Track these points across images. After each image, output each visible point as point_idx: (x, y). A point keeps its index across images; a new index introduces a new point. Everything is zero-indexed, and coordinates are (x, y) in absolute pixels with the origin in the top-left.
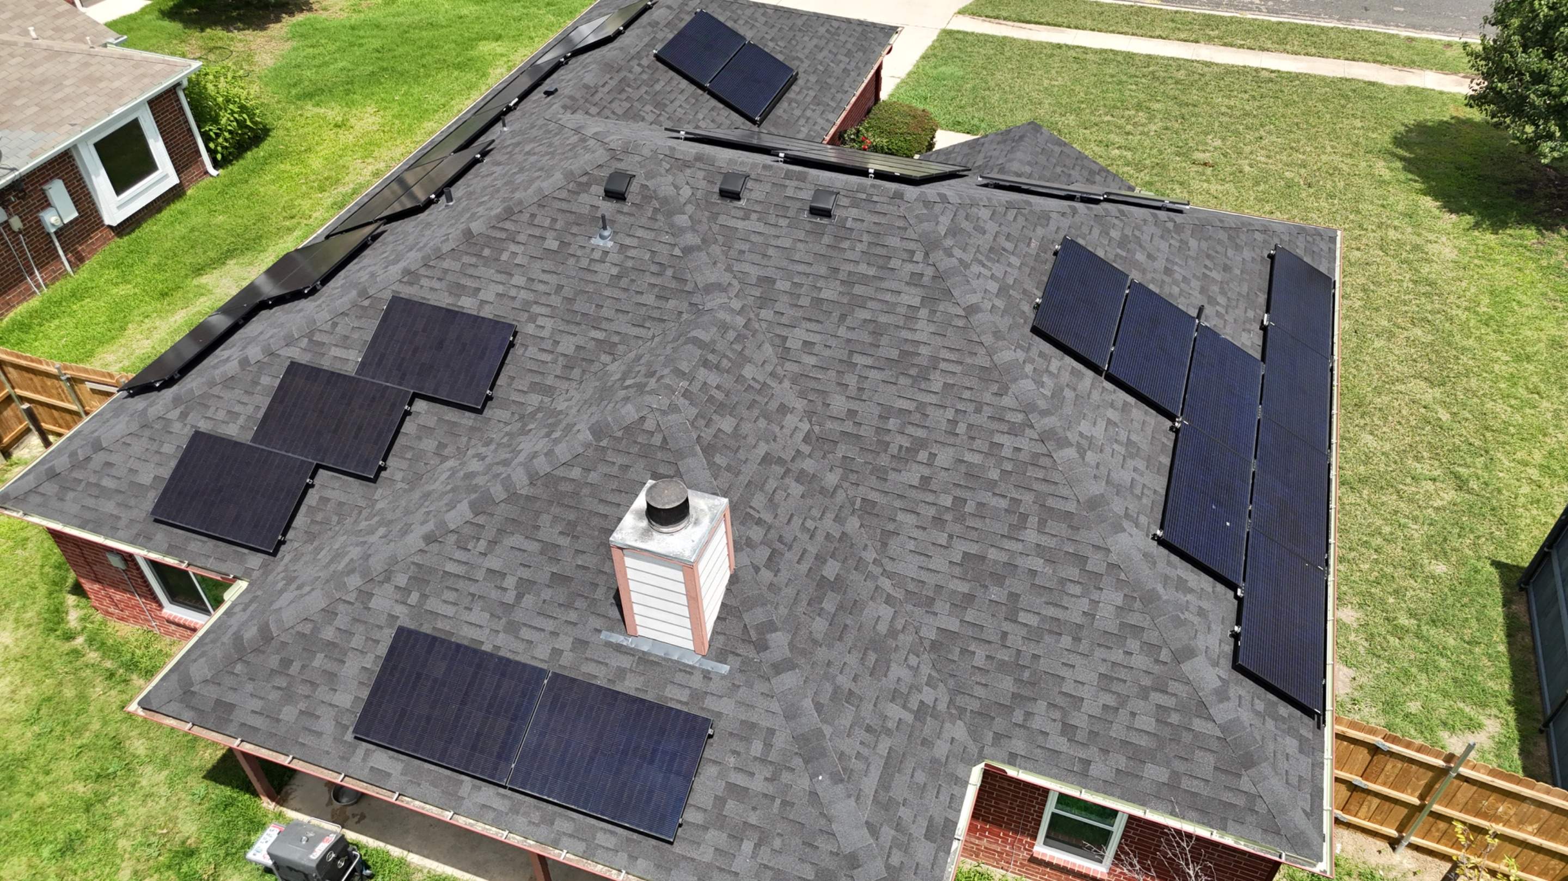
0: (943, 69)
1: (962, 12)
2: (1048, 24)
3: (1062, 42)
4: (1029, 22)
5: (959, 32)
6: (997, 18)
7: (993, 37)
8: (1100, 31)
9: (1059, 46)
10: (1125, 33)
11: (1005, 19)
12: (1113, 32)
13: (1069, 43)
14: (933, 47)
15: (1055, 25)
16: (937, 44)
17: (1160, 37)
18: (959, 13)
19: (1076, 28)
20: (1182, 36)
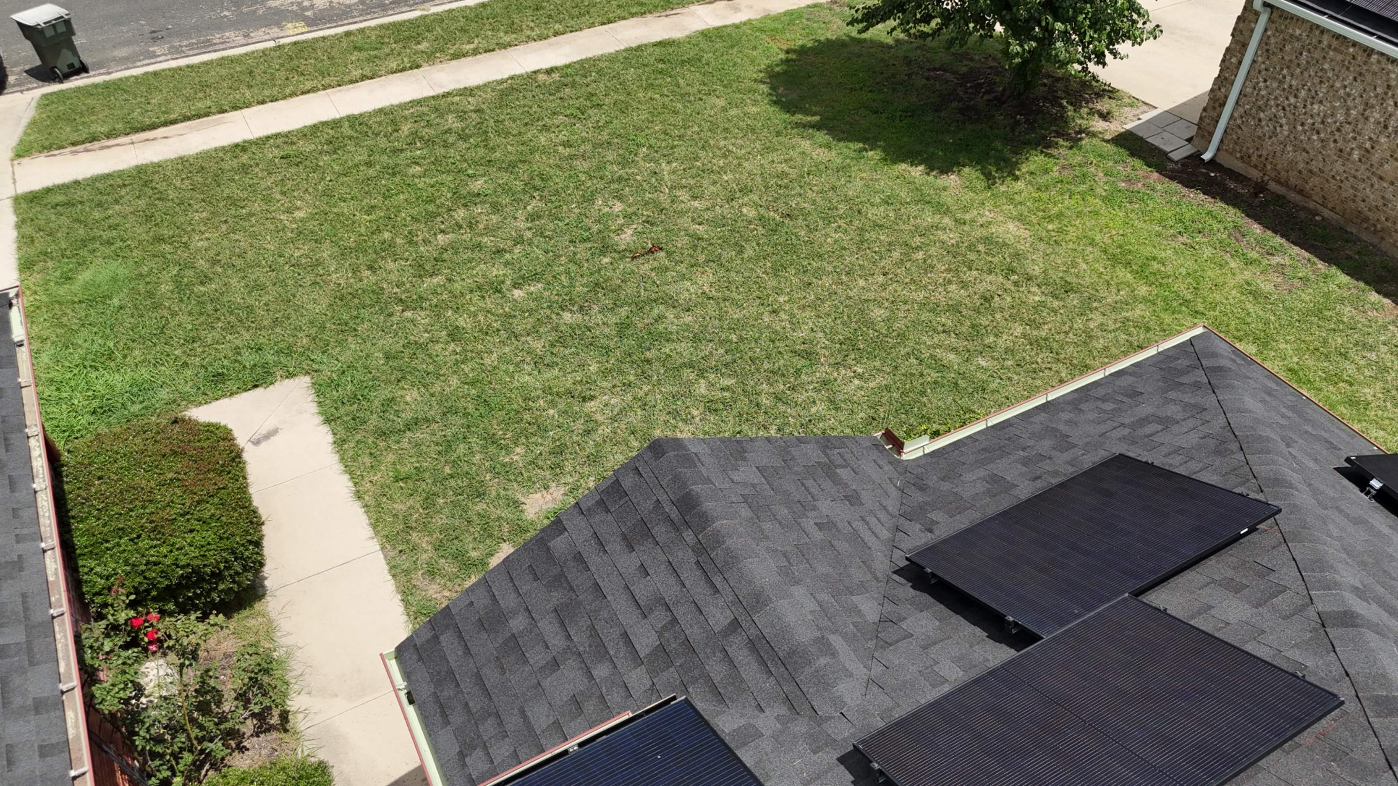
0: (85, 276)
1: (23, 151)
2: (189, 119)
3: (238, 139)
4: (153, 127)
5: (48, 191)
6: (94, 139)
7: (120, 174)
8: (274, 99)
9: (241, 148)
10: (313, 90)
11: (108, 136)
12: (293, 94)
13: (249, 136)
14: (25, 240)
15: (199, 116)
16: (28, 230)
17: (364, 78)
18: (19, 155)
19: (235, 108)
20: (394, 65)
